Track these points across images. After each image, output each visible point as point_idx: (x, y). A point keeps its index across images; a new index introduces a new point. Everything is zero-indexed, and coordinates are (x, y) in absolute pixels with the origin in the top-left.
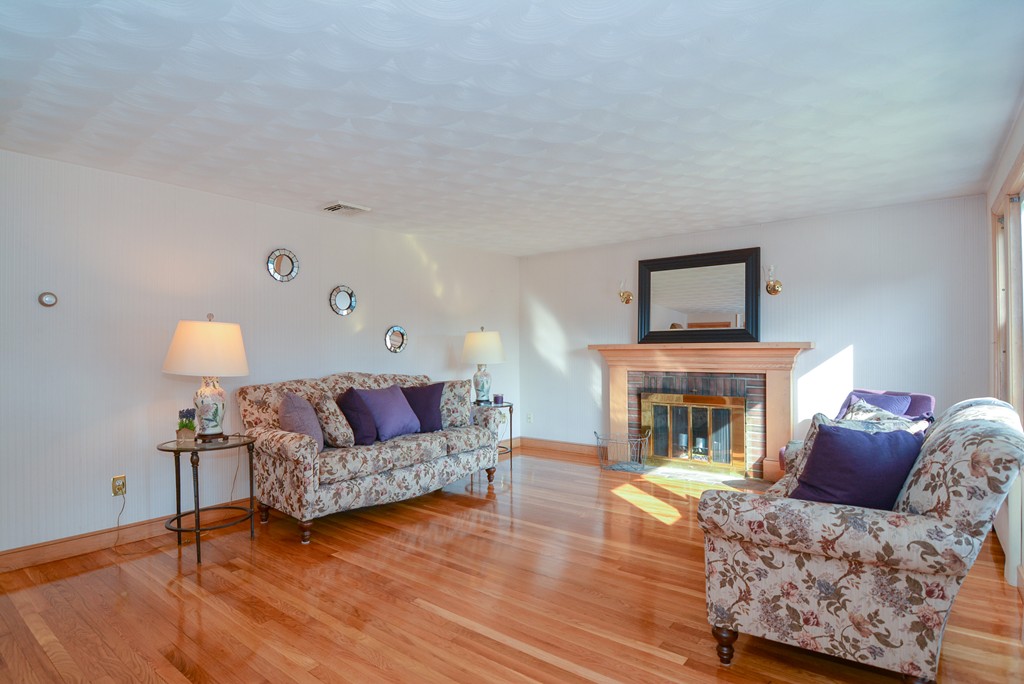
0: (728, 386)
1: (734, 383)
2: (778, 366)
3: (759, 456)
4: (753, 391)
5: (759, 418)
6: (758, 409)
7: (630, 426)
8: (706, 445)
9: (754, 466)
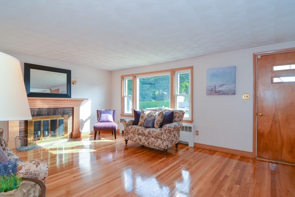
0: (62, 112)
1: (64, 111)
2: (77, 105)
3: (71, 131)
4: (69, 113)
5: (71, 120)
6: (71, 118)
7: (20, 132)
8: (48, 133)
9: (70, 135)
